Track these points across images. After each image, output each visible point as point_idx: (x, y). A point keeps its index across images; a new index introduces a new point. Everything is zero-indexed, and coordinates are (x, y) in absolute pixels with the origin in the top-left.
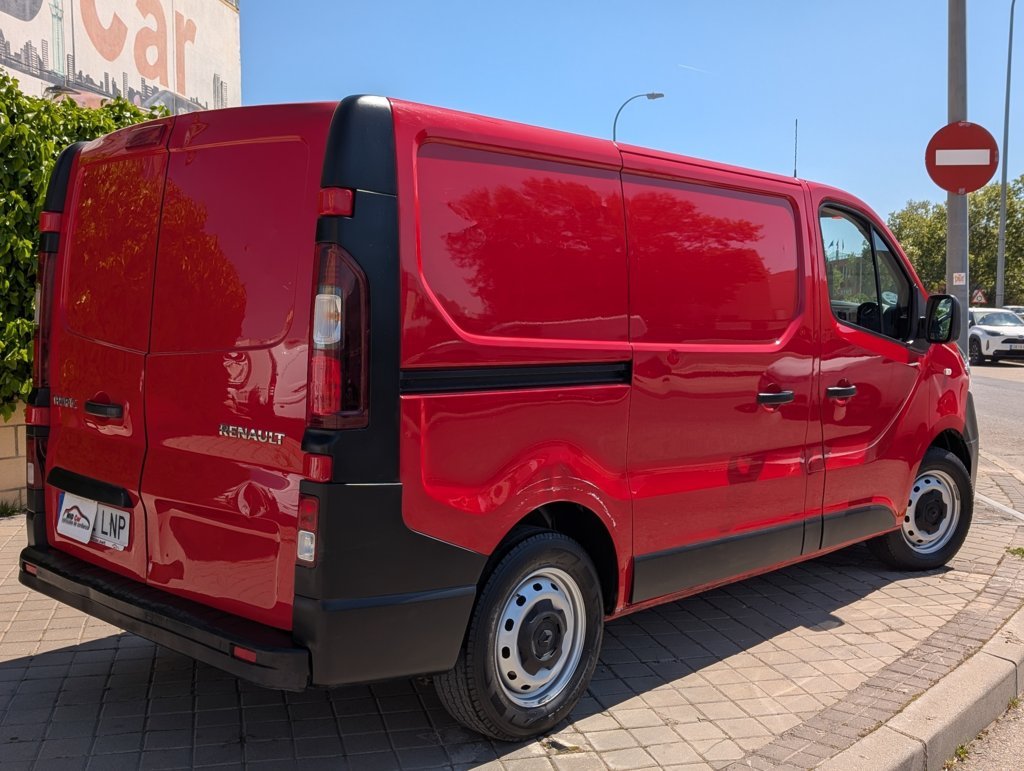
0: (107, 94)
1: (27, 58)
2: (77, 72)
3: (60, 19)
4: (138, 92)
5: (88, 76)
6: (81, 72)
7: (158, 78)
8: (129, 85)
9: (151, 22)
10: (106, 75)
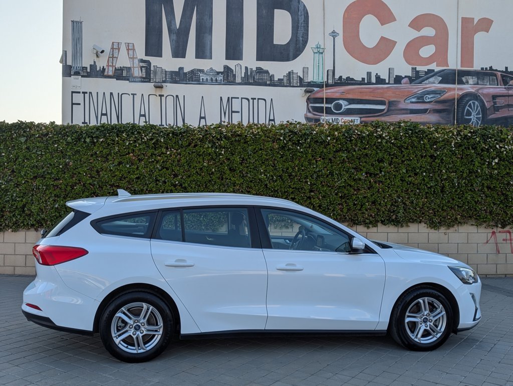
0: (370, 83)
1: (289, 80)
2: (337, 77)
3: (322, 53)
4: (406, 77)
5: (348, 78)
6: (341, 77)
7: (435, 63)
8: (396, 73)
9: (429, 32)
10: (369, 74)
